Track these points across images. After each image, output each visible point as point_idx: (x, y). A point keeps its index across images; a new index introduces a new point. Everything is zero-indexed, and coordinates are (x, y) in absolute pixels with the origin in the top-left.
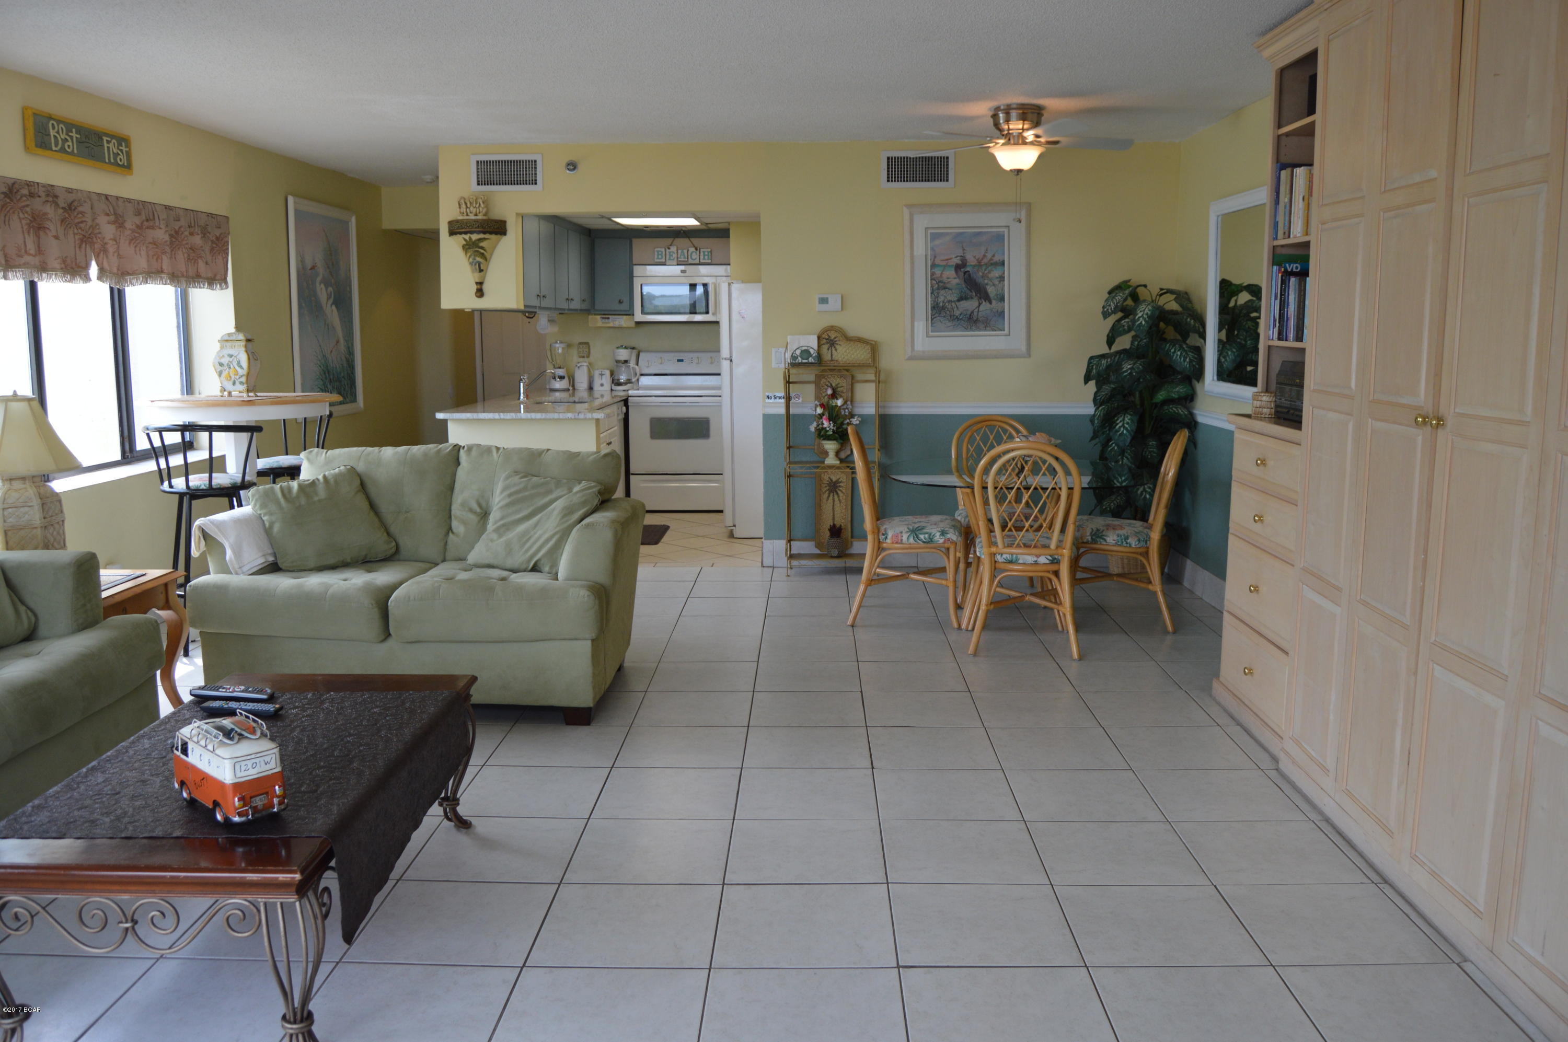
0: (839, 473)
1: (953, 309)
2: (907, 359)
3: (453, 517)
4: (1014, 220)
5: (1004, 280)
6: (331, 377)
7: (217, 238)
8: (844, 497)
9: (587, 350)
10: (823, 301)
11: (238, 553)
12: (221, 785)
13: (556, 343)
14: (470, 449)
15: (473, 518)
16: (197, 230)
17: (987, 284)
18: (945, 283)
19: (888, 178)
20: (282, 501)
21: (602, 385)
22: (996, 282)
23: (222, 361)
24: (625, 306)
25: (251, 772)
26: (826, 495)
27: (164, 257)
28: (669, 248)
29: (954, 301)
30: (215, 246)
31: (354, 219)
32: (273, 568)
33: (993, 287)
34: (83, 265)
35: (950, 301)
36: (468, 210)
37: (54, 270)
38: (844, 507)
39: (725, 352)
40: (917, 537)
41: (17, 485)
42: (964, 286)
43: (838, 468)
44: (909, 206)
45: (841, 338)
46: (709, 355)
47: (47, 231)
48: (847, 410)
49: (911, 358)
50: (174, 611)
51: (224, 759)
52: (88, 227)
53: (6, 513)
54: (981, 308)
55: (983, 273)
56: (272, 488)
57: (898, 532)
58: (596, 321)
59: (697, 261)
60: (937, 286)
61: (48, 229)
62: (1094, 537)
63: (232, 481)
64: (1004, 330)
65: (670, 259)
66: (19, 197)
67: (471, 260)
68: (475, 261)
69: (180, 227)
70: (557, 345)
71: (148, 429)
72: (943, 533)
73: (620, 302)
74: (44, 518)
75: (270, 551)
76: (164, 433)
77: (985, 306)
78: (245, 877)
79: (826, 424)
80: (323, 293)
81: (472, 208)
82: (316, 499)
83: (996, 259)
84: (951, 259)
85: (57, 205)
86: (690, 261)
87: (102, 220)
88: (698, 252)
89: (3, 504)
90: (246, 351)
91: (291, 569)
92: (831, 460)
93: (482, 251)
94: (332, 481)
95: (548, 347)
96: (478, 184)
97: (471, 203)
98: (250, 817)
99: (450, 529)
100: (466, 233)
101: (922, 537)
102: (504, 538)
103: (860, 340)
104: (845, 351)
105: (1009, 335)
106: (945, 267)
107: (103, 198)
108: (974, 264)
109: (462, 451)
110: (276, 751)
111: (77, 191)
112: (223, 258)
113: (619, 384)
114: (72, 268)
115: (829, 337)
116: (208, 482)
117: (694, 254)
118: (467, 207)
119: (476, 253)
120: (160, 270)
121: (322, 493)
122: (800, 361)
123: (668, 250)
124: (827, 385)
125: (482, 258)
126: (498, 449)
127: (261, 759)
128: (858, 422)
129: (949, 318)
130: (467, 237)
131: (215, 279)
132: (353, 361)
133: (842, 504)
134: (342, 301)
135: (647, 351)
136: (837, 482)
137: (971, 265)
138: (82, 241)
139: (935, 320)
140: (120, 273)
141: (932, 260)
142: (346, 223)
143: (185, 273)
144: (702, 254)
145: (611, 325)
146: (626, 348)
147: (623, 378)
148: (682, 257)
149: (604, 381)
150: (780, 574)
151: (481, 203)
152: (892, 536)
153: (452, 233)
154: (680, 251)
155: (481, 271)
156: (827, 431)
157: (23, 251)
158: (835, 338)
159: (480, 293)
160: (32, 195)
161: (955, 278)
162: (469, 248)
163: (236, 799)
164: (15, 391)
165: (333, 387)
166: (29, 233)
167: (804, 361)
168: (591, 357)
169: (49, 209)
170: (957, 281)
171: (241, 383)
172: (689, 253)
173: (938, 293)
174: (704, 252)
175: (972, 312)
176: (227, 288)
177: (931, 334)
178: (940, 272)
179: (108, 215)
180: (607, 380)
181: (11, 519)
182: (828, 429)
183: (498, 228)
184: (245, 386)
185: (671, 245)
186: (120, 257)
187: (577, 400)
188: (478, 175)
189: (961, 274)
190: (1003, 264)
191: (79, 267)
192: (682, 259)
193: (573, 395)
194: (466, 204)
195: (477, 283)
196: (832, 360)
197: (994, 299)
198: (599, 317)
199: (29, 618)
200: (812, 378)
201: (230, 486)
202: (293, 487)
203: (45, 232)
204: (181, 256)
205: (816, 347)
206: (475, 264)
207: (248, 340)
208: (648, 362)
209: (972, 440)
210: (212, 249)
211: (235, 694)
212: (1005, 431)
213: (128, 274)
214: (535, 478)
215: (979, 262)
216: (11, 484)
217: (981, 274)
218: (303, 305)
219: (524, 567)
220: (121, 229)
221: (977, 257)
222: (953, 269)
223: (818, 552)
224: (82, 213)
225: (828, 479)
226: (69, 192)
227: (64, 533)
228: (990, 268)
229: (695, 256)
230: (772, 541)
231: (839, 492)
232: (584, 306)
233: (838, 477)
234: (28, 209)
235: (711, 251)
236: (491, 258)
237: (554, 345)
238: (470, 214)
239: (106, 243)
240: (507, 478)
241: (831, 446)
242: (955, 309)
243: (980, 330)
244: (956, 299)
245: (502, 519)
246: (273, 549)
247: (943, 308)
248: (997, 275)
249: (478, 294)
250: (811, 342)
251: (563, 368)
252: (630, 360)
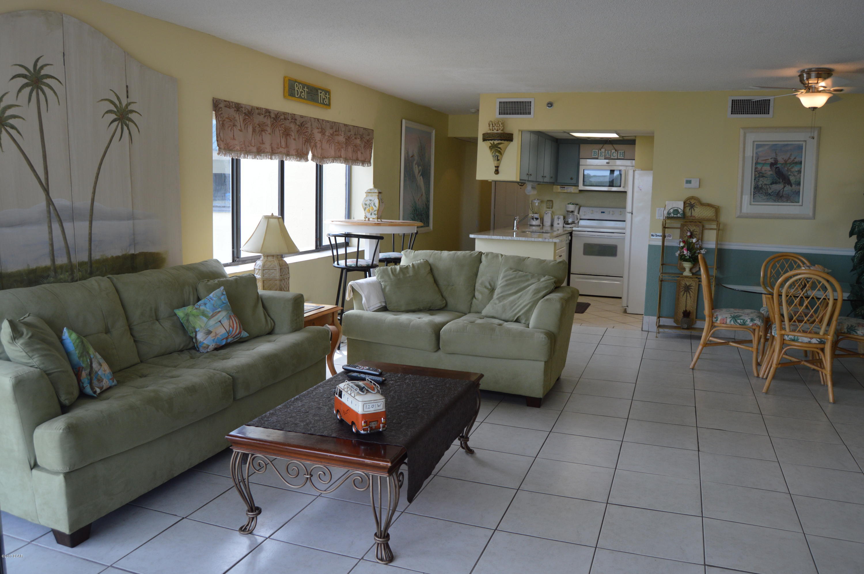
0: (692, 281)
1: (767, 189)
2: (737, 217)
3: (476, 290)
4: (810, 137)
5: (801, 173)
6: (418, 213)
7: (368, 141)
8: (693, 295)
9: (552, 204)
10: (689, 182)
11: (368, 300)
12: (357, 414)
14: (487, 254)
15: (486, 291)
16: (358, 136)
17: (790, 175)
18: (763, 174)
19: (732, 112)
20: (391, 275)
21: (558, 224)
22: (796, 174)
23: (367, 203)
24: (574, 181)
25: (371, 410)
26: (682, 293)
27: (342, 150)
28: (600, 150)
29: (768, 185)
30: (366, 144)
31: (434, 131)
32: (384, 309)
33: (794, 177)
34: (305, 153)
35: (765, 184)
36: (493, 128)
37: (292, 155)
38: (693, 300)
39: (629, 208)
40: (736, 321)
41: (270, 259)
42: (775, 176)
43: (691, 278)
44: (743, 128)
45: (698, 204)
46: (620, 210)
47: (291, 136)
48: (698, 245)
49: (739, 217)
50: (336, 326)
51: (359, 401)
52: (309, 134)
53: (264, 272)
54: (786, 189)
55: (788, 169)
56: (387, 269)
57: (724, 317)
58: (558, 189)
59: (616, 158)
60: (758, 175)
61: (291, 135)
62: (849, 330)
63: (367, 264)
64: (799, 203)
65: (600, 156)
66: (279, 120)
67: (493, 154)
68: (495, 155)
69: (350, 135)
70: (535, 201)
71: (329, 235)
72: (752, 320)
73: (571, 179)
74: (281, 276)
75: (383, 300)
76: (337, 237)
77: (788, 188)
78: (364, 461)
79: (685, 252)
80: (416, 170)
81: (495, 127)
82: (408, 275)
83: (797, 160)
84: (768, 159)
85: (296, 123)
86: (612, 157)
87: (316, 131)
88: (617, 152)
89: (263, 267)
90: (378, 198)
91: (393, 310)
92: (687, 273)
93: (500, 150)
94: (416, 267)
95: (530, 202)
96: (500, 114)
97: (495, 124)
98: (369, 432)
99: (474, 296)
100: (491, 140)
101: (739, 321)
102: (502, 303)
103: (709, 205)
104: (700, 211)
105: (802, 206)
106: (764, 164)
107: (317, 120)
108: (782, 163)
109: (483, 255)
110: (384, 400)
111: (305, 116)
112: (370, 151)
113: (568, 224)
114: (301, 155)
115: (691, 203)
116: (355, 263)
117: (614, 153)
118: (493, 126)
119: (496, 151)
120: (340, 156)
121: (411, 272)
122: (672, 216)
123: (600, 151)
124: (688, 230)
125: (499, 153)
126: (502, 255)
127: (376, 404)
128: (704, 252)
129: (764, 194)
130: (492, 142)
131: (365, 162)
132: (429, 205)
133: (692, 299)
134: (425, 174)
135: (584, 206)
136: (690, 286)
137: (780, 164)
138: (306, 141)
139: (756, 195)
140: (321, 157)
141: (756, 160)
142: (430, 134)
143: (351, 158)
144: (619, 153)
145: (565, 191)
146: (573, 204)
147: (570, 221)
148: (608, 155)
149: (559, 222)
150: (652, 336)
151: (501, 124)
152: (721, 319)
153: (484, 140)
154: (606, 152)
155: (498, 160)
156: (686, 256)
157: (280, 146)
158: (694, 203)
159: (497, 172)
160: (285, 119)
161: (770, 171)
162: (493, 148)
163: (363, 422)
164: (272, 214)
165: (418, 218)
166: (283, 137)
167: (675, 216)
168: (553, 208)
169: (292, 126)
170: (771, 172)
171: (375, 214)
172: (612, 153)
173: (759, 179)
174: (620, 152)
175: (779, 191)
176: (370, 166)
177: (753, 203)
178: (761, 167)
179: (318, 129)
180: (561, 221)
181: (266, 275)
182: (686, 255)
183: (508, 138)
184: (377, 216)
185: (602, 148)
186: (322, 149)
187: (544, 232)
188: (500, 109)
189: (774, 168)
190: (801, 163)
191: (304, 154)
192: (608, 156)
193: (542, 228)
194: (492, 124)
195: (495, 167)
196: (691, 216)
197: (794, 184)
198: (559, 187)
199: (271, 324)
200: (679, 225)
201: (366, 266)
202: (397, 269)
203: (290, 137)
204: (350, 149)
205: (682, 208)
206: (495, 157)
207: (380, 193)
208: (585, 212)
209: (774, 267)
210: (365, 146)
211: (364, 370)
212: (795, 262)
213: (325, 158)
214: (521, 272)
215: (786, 162)
216: (267, 258)
217: (786, 169)
218: (407, 175)
219: (511, 319)
220: (324, 136)
221: (784, 159)
222: (769, 165)
223: (675, 325)
224: (307, 128)
225: (684, 284)
226: (302, 118)
227: (289, 284)
228: (792, 165)
229: (615, 154)
230: (649, 317)
231: (690, 292)
232: (552, 181)
233: (690, 283)
234: (283, 126)
235: (624, 152)
236: (504, 153)
237: (533, 201)
238: (495, 130)
239: (316, 143)
240: (506, 271)
241: (687, 265)
242: (769, 189)
243: (784, 202)
244: (769, 183)
245: (501, 293)
246: (385, 299)
247: (761, 188)
248: (797, 170)
249: (496, 173)
250: (680, 205)
251: (538, 214)
252: (575, 211)
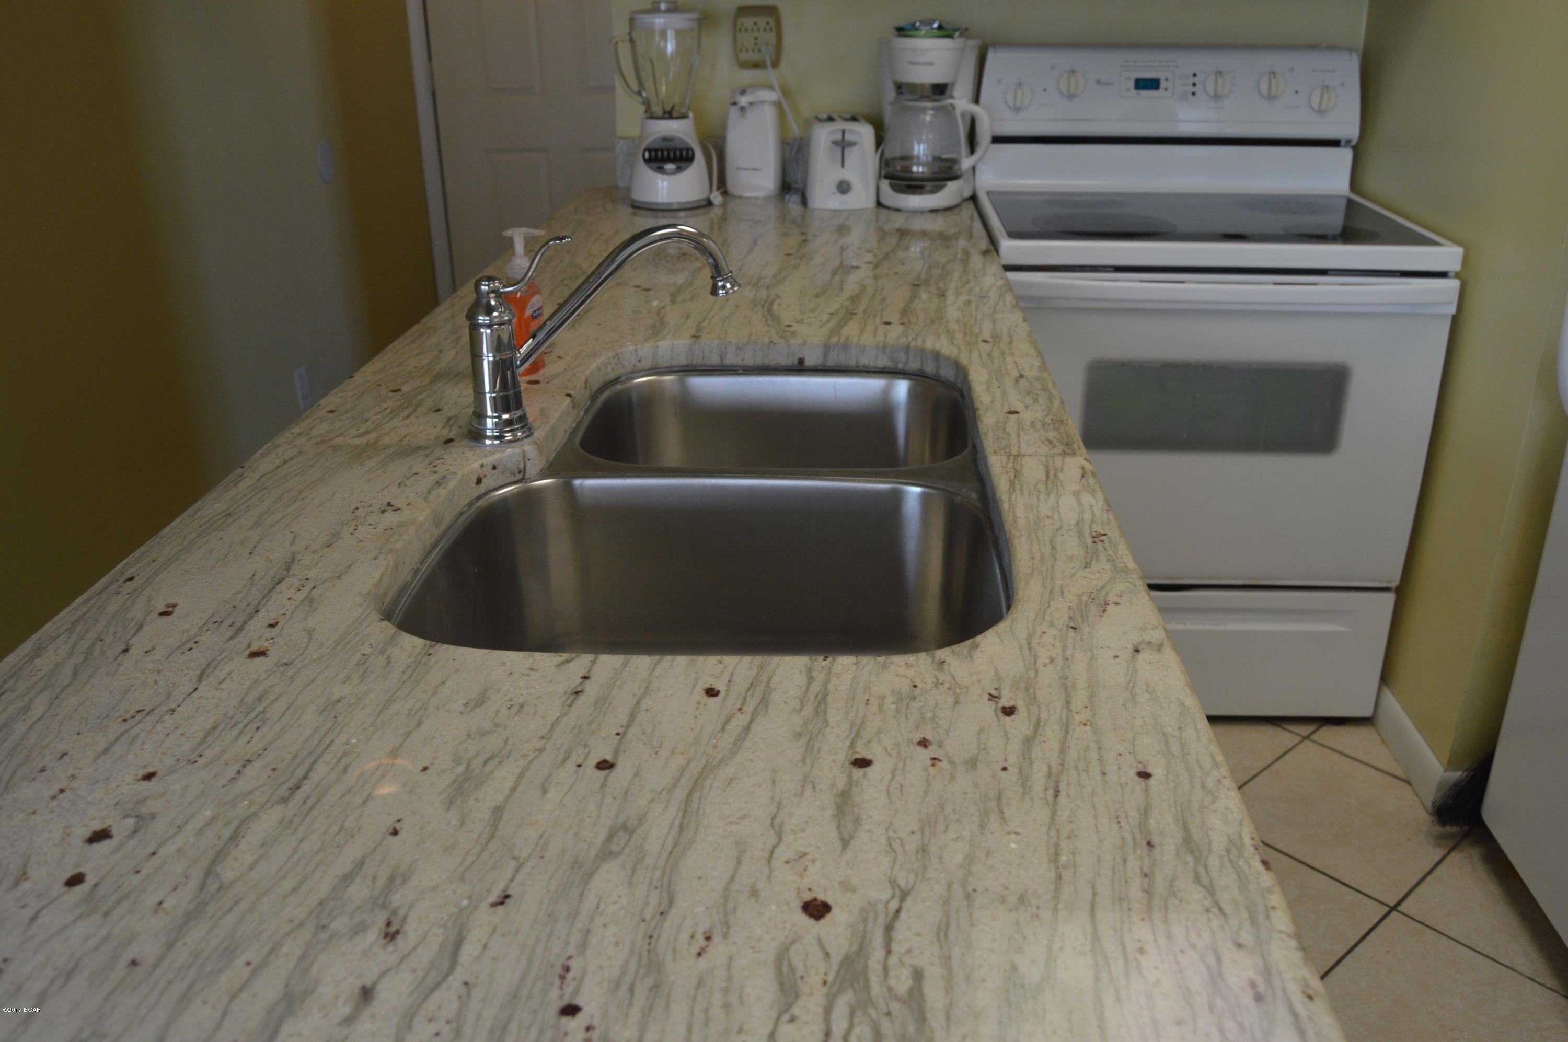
9: (771, 37)
13: (655, 10)
21: (844, 188)
46: (1263, 59)
70: (659, 21)
95: (620, 29)
113: (911, 185)
135: (995, 45)
146: (944, 31)
147: (924, 158)
149: (850, 174)
168: (783, 64)
180: (861, 164)
193: (726, 225)
208: (1022, 87)
237: (647, 19)
251: (684, 116)
252: (953, 84)
